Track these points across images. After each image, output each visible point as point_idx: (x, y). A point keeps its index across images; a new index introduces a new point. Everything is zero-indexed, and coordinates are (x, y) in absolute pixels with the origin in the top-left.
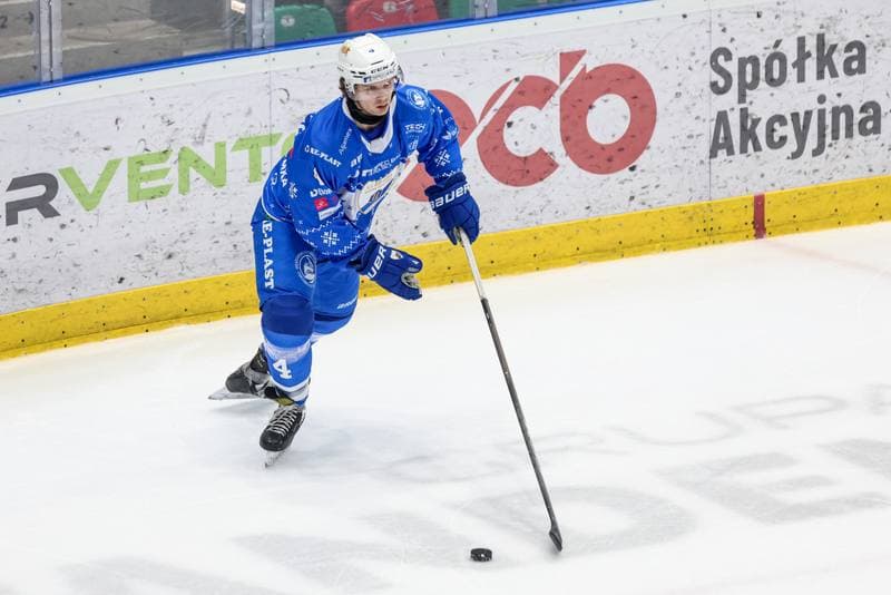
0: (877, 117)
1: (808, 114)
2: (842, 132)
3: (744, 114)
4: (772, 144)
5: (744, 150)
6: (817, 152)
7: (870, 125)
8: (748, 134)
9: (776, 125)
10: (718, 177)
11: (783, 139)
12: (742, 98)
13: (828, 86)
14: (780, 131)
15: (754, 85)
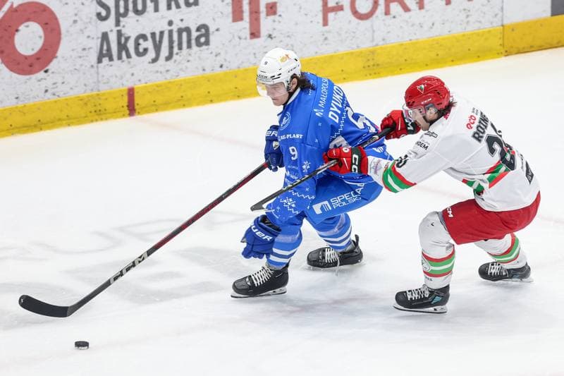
0: (207, 35)
1: (162, 33)
2: (185, 45)
3: (119, 34)
4: (139, 54)
5: (120, 58)
6: (169, 58)
7: (203, 40)
8: (122, 47)
9: (141, 41)
10: (103, 76)
11: (146, 50)
12: (118, 23)
13: (174, 14)
14: (143, 44)
15: (125, 14)
